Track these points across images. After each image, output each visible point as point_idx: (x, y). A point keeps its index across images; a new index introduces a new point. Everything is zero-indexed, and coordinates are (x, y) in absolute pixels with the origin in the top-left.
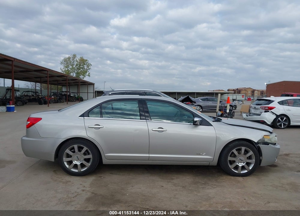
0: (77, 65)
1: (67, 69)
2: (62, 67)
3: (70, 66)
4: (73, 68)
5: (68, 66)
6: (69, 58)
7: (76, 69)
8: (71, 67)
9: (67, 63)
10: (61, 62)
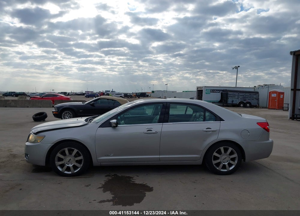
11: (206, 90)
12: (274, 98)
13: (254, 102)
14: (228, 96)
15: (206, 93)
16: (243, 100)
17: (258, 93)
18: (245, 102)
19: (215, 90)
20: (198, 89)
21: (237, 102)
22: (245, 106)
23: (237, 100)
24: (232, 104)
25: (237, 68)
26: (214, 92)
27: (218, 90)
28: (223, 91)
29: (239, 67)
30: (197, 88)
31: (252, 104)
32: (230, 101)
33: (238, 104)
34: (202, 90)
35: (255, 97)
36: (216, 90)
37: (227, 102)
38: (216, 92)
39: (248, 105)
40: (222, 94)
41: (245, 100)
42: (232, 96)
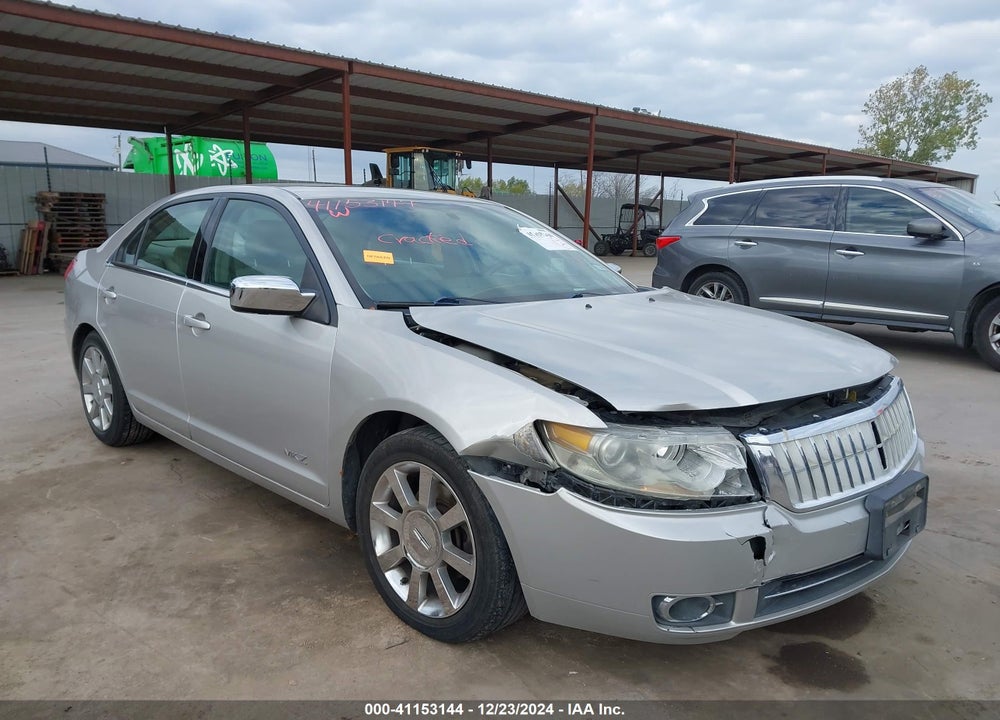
0: (926, 108)
1: (884, 127)
2: (867, 120)
3: (898, 114)
4: (909, 122)
5: (892, 116)
6: (898, 86)
7: (924, 124)
8: (902, 118)
9: (889, 106)
10: (866, 105)
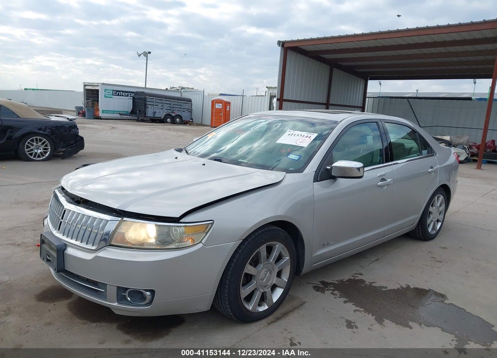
11: (105, 90)
12: (219, 110)
13: (185, 116)
14: (148, 103)
15: (105, 97)
16: (170, 111)
17: (190, 101)
18: (173, 115)
19: (120, 91)
20: (87, 88)
21: (161, 114)
22: (173, 122)
23: (161, 111)
24: (154, 117)
25: (146, 54)
26: (118, 95)
27: (126, 92)
28: (136, 93)
29: (150, 53)
30: (85, 86)
31: (184, 119)
32: (150, 113)
33: (163, 117)
34: (97, 91)
35: (186, 106)
36: (123, 92)
37: (145, 114)
38: (122, 96)
39: (178, 120)
40: (134, 99)
41: (173, 113)
42: (152, 103)
